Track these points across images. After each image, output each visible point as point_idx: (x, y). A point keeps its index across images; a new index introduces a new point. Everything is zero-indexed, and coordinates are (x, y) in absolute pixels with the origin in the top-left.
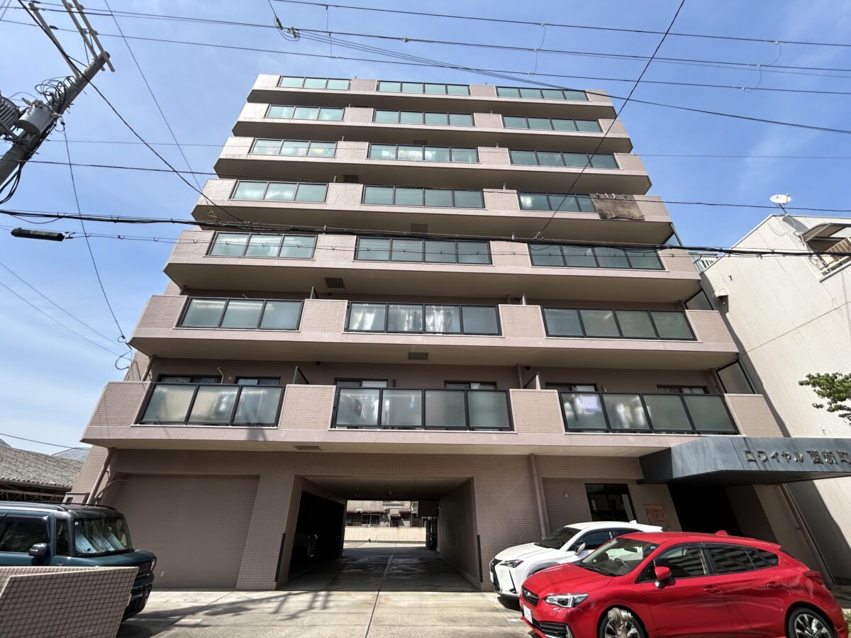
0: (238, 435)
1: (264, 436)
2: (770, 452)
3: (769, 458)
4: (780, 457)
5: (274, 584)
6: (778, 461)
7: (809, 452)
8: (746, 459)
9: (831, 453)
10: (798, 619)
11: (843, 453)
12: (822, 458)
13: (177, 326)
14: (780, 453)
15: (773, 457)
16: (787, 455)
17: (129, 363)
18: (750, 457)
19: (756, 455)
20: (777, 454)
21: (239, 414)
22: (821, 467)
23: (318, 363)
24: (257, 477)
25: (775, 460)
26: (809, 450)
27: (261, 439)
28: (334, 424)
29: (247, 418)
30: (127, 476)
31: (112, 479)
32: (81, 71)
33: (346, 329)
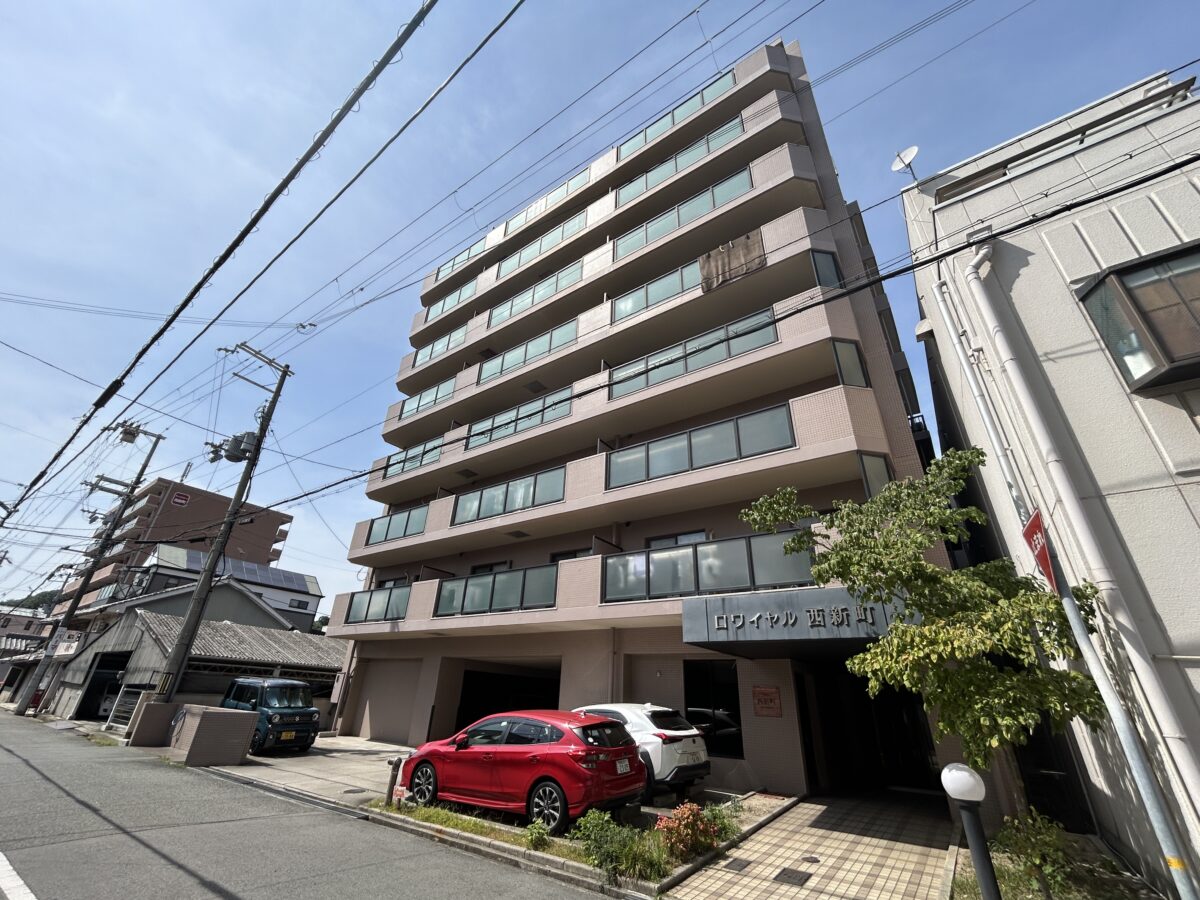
0: (385, 628)
1: (398, 627)
2: (752, 615)
3: (747, 622)
4: (763, 622)
6: (758, 628)
7: (809, 611)
8: (716, 626)
10: (541, 791)
11: (866, 609)
12: (827, 619)
14: (765, 616)
15: (753, 622)
16: (774, 618)
18: (723, 623)
19: (731, 620)
20: (760, 618)
21: (389, 611)
22: (819, 632)
23: (461, 554)
24: (421, 660)
25: (755, 626)
26: (809, 608)
27: (396, 630)
28: (436, 614)
29: (393, 614)
30: (369, 660)
31: (358, 662)
32: (274, 389)
33: (453, 523)
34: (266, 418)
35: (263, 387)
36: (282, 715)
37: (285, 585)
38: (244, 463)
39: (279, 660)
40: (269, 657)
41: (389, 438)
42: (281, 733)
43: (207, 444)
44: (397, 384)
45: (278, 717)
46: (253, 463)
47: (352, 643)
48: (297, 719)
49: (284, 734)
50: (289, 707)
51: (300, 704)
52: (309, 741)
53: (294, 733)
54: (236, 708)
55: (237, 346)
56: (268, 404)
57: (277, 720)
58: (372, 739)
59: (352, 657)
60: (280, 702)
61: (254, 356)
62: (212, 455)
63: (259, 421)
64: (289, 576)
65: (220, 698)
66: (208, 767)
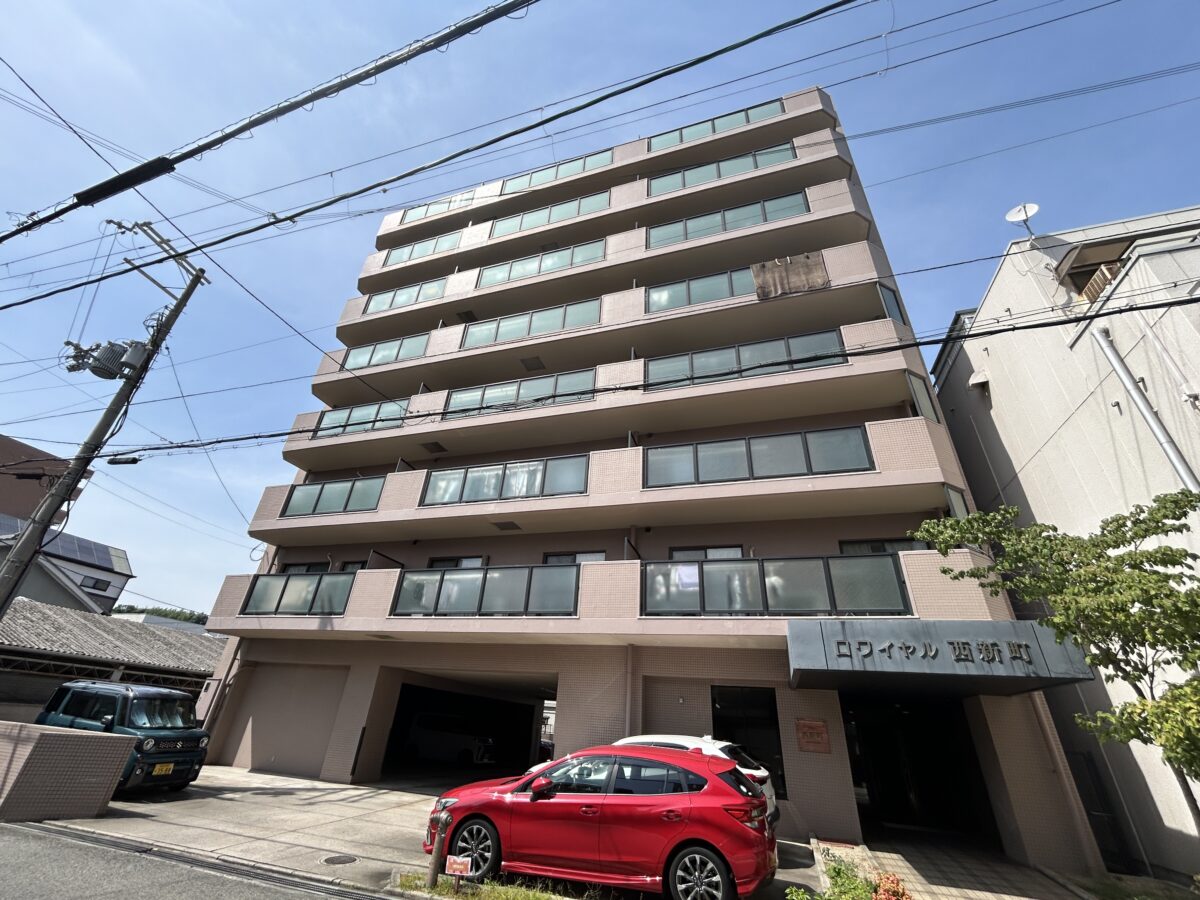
0: (311, 624)
1: (332, 625)
2: (881, 643)
3: (876, 650)
4: (895, 652)
5: (350, 778)
6: (890, 657)
7: (951, 643)
8: (836, 652)
9: (994, 645)
11: (1020, 646)
12: (975, 653)
13: (280, 516)
14: (897, 644)
15: (883, 651)
16: (909, 648)
17: (262, 554)
18: (844, 650)
19: (854, 647)
20: (891, 646)
21: (318, 603)
22: (967, 668)
23: (415, 542)
24: (348, 668)
25: (886, 655)
26: (951, 640)
27: (329, 628)
28: (394, 611)
29: (322, 607)
30: (256, 664)
31: (241, 666)
32: (179, 296)
33: (422, 503)
34: (162, 330)
35: (164, 288)
36: (158, 740)
37: (79, 557)
38: (118, 384)
39: (121, 657)
40: (107, 654)
41: (319, 390)
42: (154, 765)
43: (68, 343)
44: (338, 328)
45: (152, 742)
46: (133, 383)
47: (234, 641)
48: (179, 745)
49: (158, 767)
50: (164, 728)
51: (179, 723)
52: (190, 776)
53: (172, 766)
54: (71, 726)
55: (136, 224)
56: (167, 312)
57: (149, 745)
58: (256, 769)
59: (234, 659)
60: (151, 720)
61: (159, 244)
62: (72, 362)
63: (151, 331)
64: (85, 545)
65: (39, 710)
66: (40, 822)
